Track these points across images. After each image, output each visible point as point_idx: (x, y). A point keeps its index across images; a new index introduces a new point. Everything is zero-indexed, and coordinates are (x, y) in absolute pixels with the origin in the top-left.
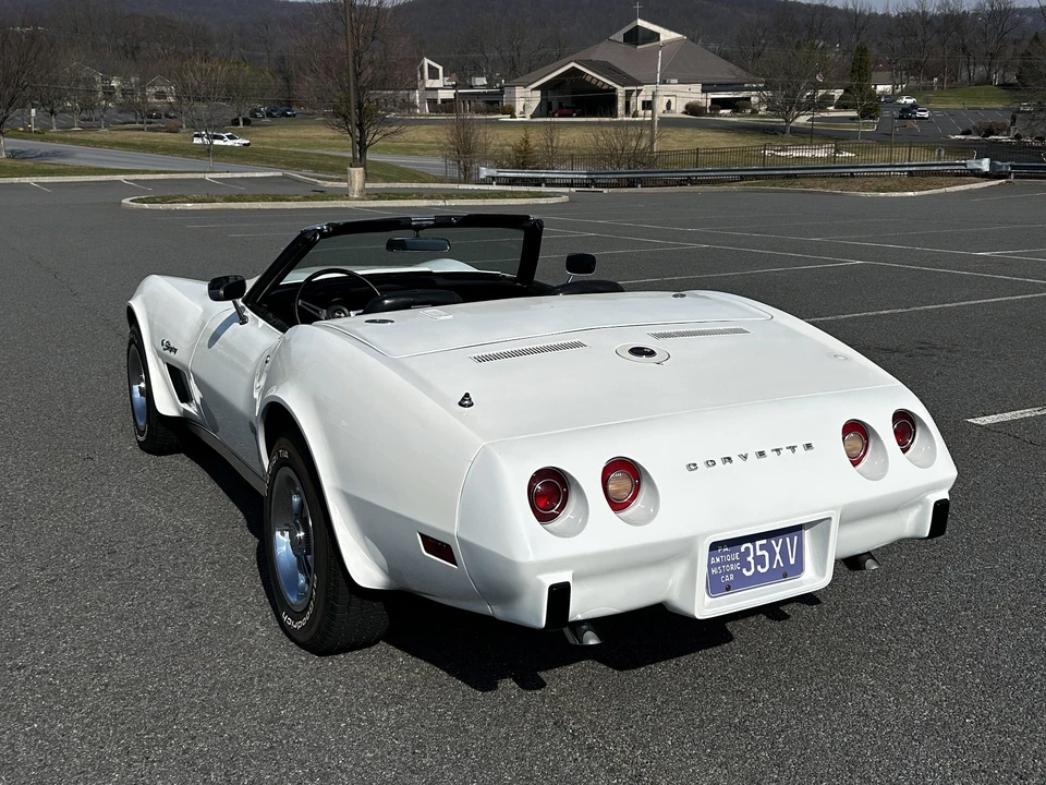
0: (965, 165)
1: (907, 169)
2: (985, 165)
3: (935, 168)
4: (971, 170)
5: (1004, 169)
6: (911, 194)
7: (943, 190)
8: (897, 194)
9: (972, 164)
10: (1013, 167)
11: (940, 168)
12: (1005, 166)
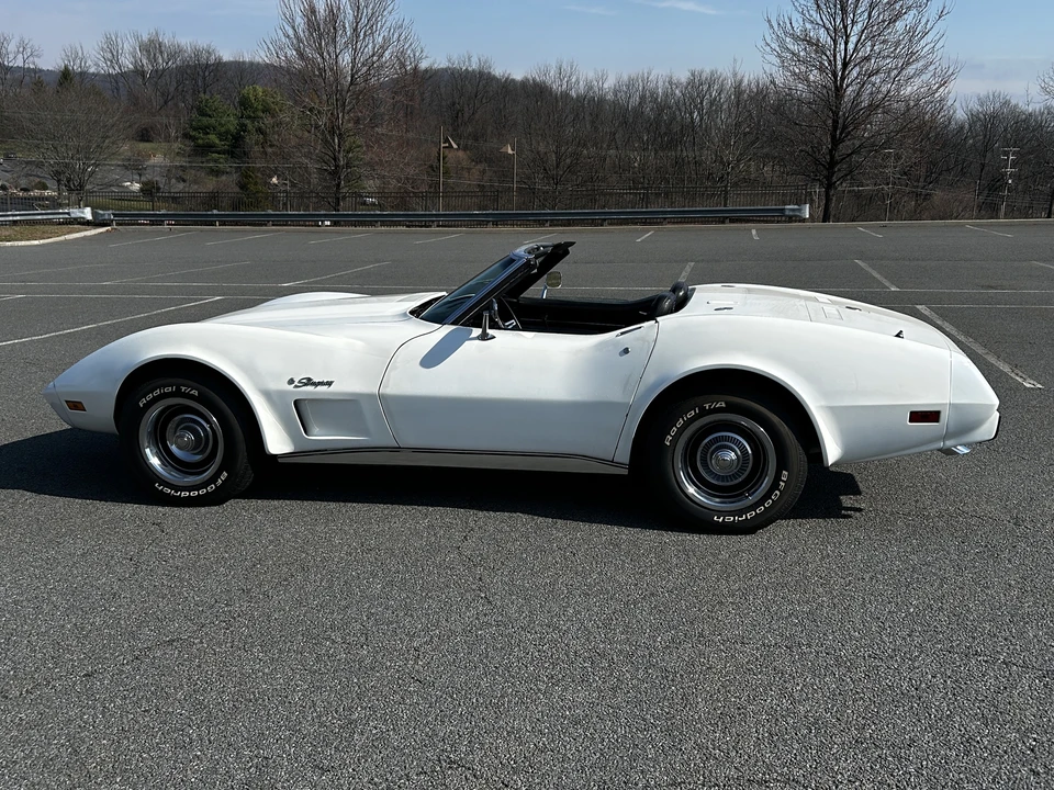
0: (68, 214)
1: (11, 218)
2: (87, 214)
3: (39, 217)
4: (75, 219)
5: (107, 217)
6: (36, 242)
7: (62, 238)
8: (23, 243)
9: (76, 213)
10: (115, 215)
11: (45, 217)
12: (107, 214)
